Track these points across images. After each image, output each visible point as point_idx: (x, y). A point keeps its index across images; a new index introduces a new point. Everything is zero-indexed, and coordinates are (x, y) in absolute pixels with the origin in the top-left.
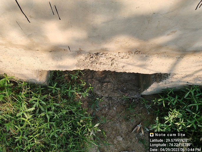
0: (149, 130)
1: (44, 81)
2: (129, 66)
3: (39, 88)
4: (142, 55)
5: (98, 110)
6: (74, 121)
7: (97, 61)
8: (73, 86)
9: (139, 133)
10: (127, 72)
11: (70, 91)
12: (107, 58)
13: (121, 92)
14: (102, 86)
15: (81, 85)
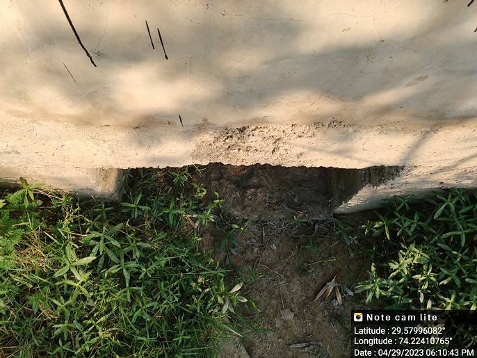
0: (354, 294)
1: (111, 190)
2: (314, 153)
3: (100, 207)
4: (345, 128)
5: (236, 252)
6: (185, 279)
7: (242, 144)
8: (178, 199)
9: (332, 300)
10: (308, 166)
11: (171, 211)
12: (264, 138)
13: (287, 208)
14: (243, 196)
15: (195, 196)
